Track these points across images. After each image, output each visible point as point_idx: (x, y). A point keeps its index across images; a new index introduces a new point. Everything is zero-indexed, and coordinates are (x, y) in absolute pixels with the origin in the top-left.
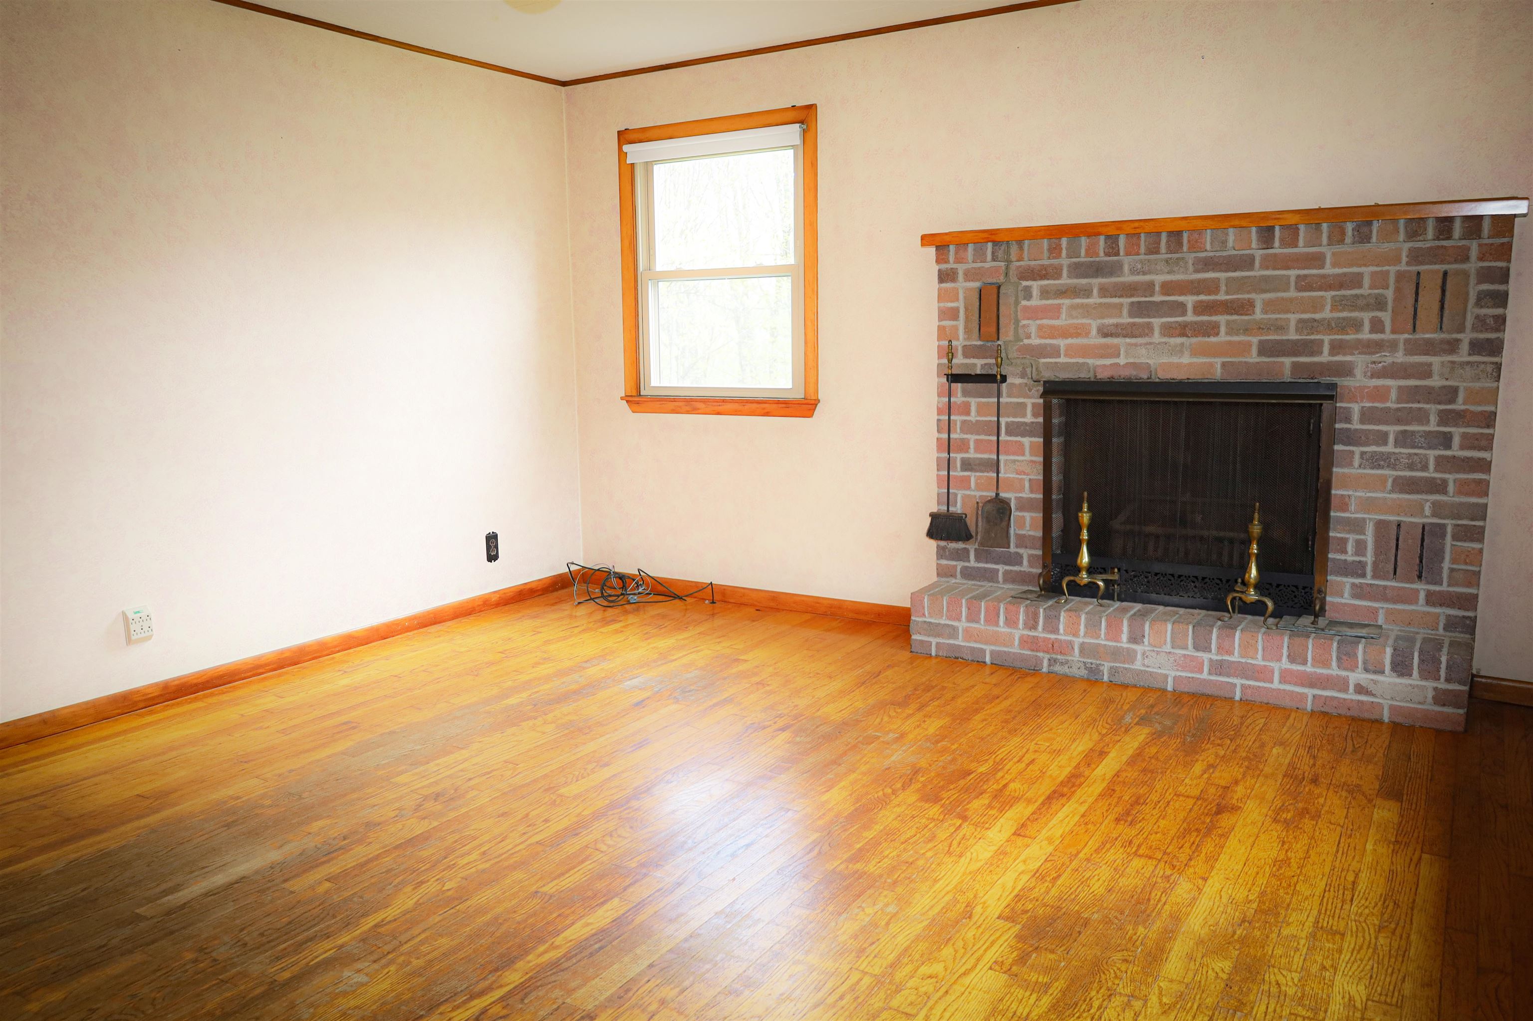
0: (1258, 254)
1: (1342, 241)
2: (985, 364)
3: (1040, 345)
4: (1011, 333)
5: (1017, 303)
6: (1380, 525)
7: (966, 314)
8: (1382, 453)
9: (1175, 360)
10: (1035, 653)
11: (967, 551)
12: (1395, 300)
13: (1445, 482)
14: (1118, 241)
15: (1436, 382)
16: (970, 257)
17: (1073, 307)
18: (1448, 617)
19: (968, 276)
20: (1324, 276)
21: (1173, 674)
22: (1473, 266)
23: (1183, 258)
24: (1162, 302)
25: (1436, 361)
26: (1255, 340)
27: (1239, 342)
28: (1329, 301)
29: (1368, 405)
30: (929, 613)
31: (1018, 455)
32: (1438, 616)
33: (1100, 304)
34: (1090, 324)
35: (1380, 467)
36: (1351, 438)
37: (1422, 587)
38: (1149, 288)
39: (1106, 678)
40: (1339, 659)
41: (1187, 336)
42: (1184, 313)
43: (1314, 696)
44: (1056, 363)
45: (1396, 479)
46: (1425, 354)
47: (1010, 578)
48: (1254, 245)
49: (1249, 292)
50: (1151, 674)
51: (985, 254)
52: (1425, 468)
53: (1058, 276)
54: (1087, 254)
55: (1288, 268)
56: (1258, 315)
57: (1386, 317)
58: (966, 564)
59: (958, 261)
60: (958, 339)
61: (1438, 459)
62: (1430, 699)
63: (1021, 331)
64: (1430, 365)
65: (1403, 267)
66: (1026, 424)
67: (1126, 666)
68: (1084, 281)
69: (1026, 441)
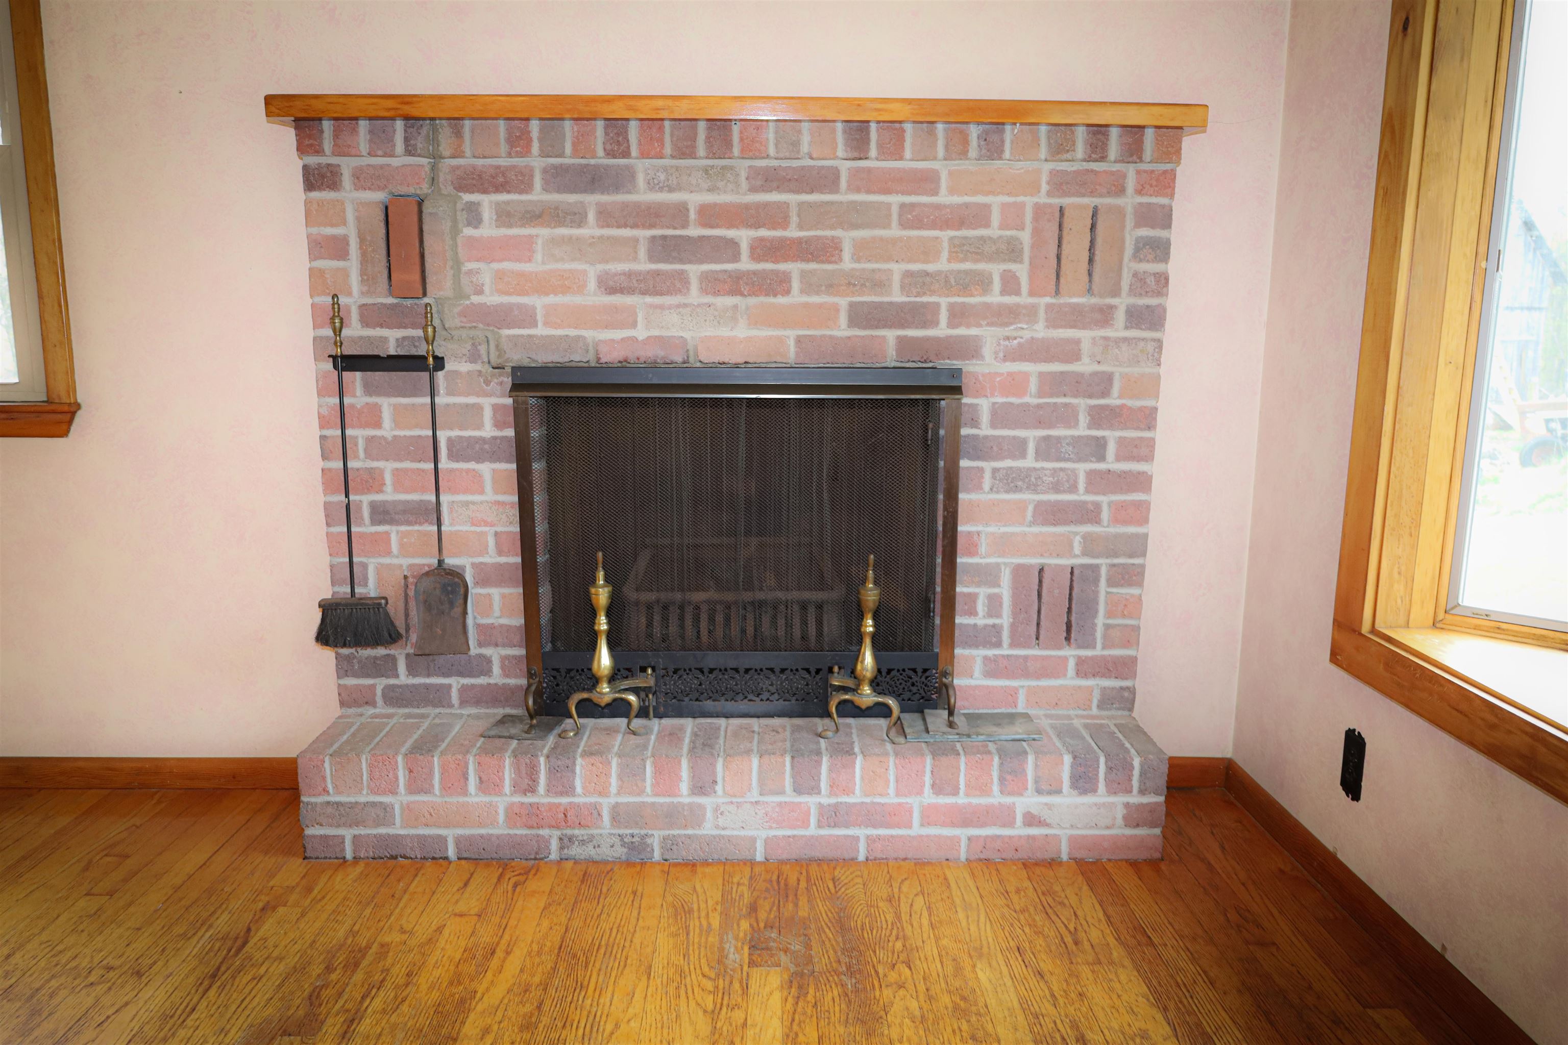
0: (845, 167)
1: (964, 154)
2: (404, 338)
3: (502, 305)
4: (449, 283)
5: (455, 231)
6: (1019, 571)
7: (361, 248)
8: (1019, 469)
9: (724, 332)
10: (534, 832)
11: (393, 659)
12: (1033, 246)
13: (1098, 506)
14: (626, 132)
15: (1085, 366)
16: (364, 147)
17: (554, 242)
18: (1104, 689)
19: (362, 179)
20: (938, 207)
21: (763, 834)
22: (1129, 201)
23: (731, 168)
24: (702, 238)
25: (1085, 336)
26: (843, 302)
27: (821, 306)
28: (946, 245)
29: (1000, 400)
30: (336, 787)
31: (472, 493)
32: (1090, 690)
33: (601, 238)
34: (585, 272)
35: (1017, 489)
36: (982, 450)
37: (1071, 653)
38: (679, 214)
39: (657, 856)
40: (1002, 780)
41: (742, 295)
42: (735, 257)
43: (969, 839)
44: (530, 336)
45: (1038, 505)
46: (1072, 327)
47: (470, 697)
48: (840, 153)
49: (832, 228)
50: (729, 839)
51: (391, 141)
52: (1073, 489)
53: (527, 187)
54: (576, 153)
55: (887, 191)
56: (847, 263)
57: (1022, 271)
58: (392, 681)
59: (339, 151)
60: (350, 294)
61: (1090, 474)
62: (1120, 821)
63: (464, 280)
64: (1078, 342)
65: (1043, 199)
66: (483, 440)
67: (690, 832)
68: (572, 198)
69: (486, 469)
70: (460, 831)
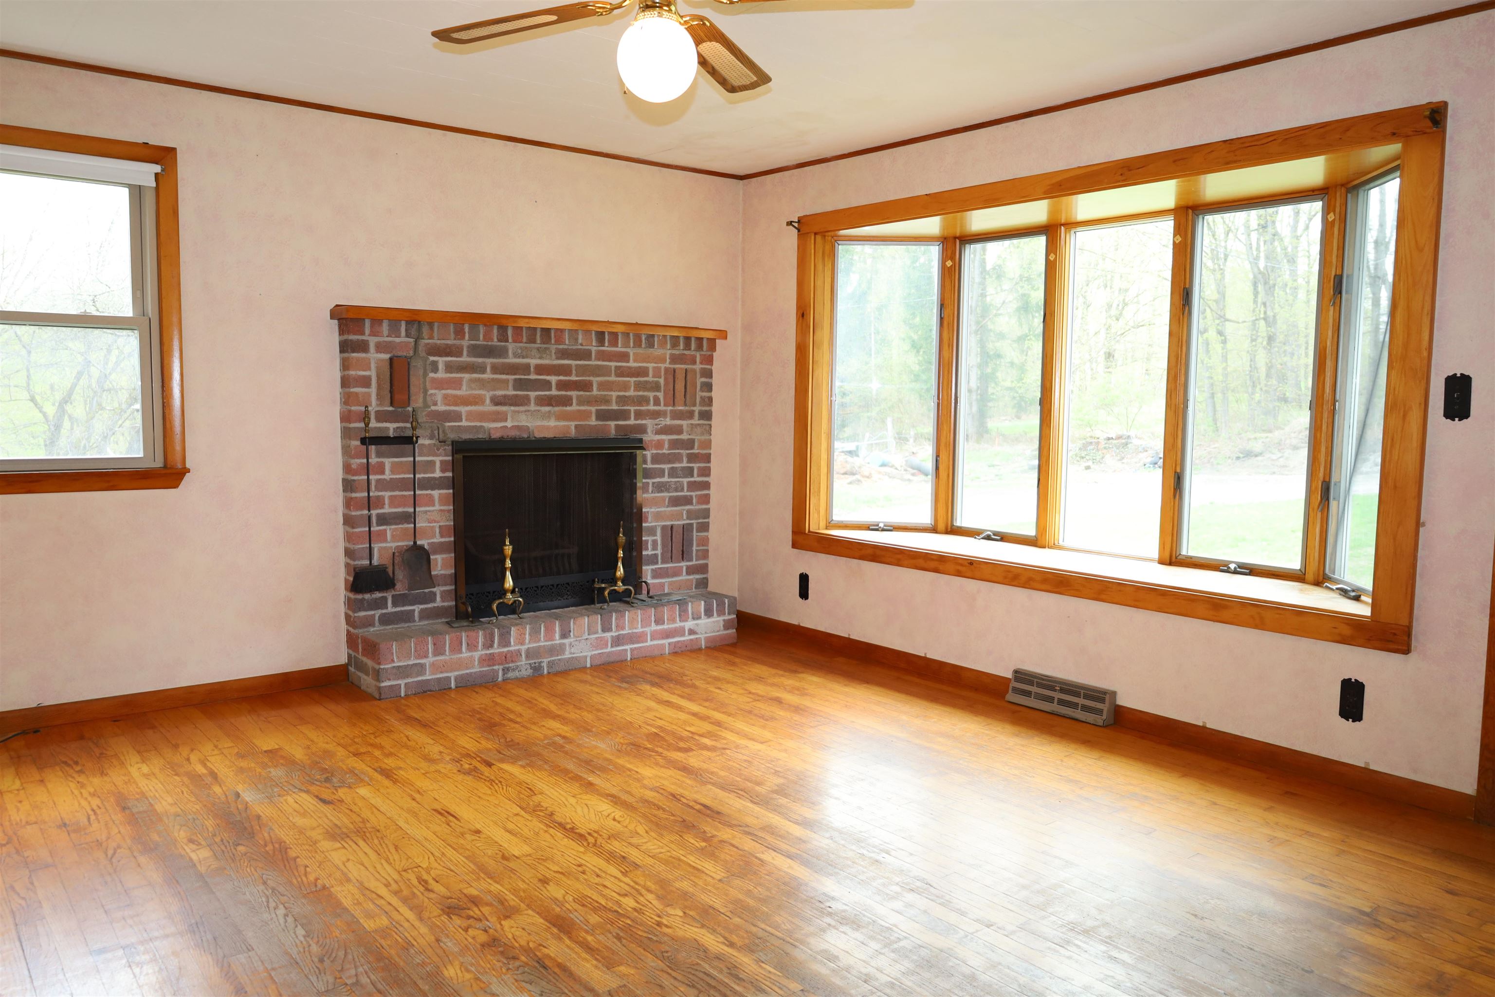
0: (594, 349)
1: (640, 346)
2: (397, 428)
3: (445, 411)
4: (421, 400)
5: (425, 375)
6: (664, 528)
7: (378, 382)
8: (662, 482)
9: (545, 423)
10: (491, 668)
12: (664, 385)
13: (691, 497)
14: (507, 331)
15: (684, 436)
16: (386, 332)
17: (472, 380)
18: (697, 579)
19: (380, 348)
20: (630, 368)
21: (590, 654)
22: (698, 367)
23: (549, 348)
24: (536, 380)
25: (684, 423)
26: (593, 409)
27: (584, 411)
28: (633, 384)
29: (655, 452)
30: (398, 657)
31: (429, 506)
32: (691, 580)
33: (493, 379)
34: (485, 395)
35: (662, 491)
36: (648, 474)
37: (684, 564)
38: (526, 369)
39: (546, 672)
40: (680, 615)
41: (552, 406)
42: (550, 389)
43: (669, 644)
44: (459, 426)
45: (670, 497)
46: (680, 419)
47: (425, 615)
48: (594, 344)
49: (589, 376)
50: (576, 658)
51: (399, 330)
52: (682, 490)
53: (459, 354)
54: (485, 339)
55: (610, 361)
56: (595, 392)
57: (661, 395)
58: (384, 611)
59: (373, 334)
60: (371, 405)
61: (689, 483)
62: (722, 628)
63: (428, 399)
64: (682, 426)
65: (667, 365)
66: (434, 478)
67: (559, 657)
68: (480, 360)
69: (436, 493)
70: (457, 673)
